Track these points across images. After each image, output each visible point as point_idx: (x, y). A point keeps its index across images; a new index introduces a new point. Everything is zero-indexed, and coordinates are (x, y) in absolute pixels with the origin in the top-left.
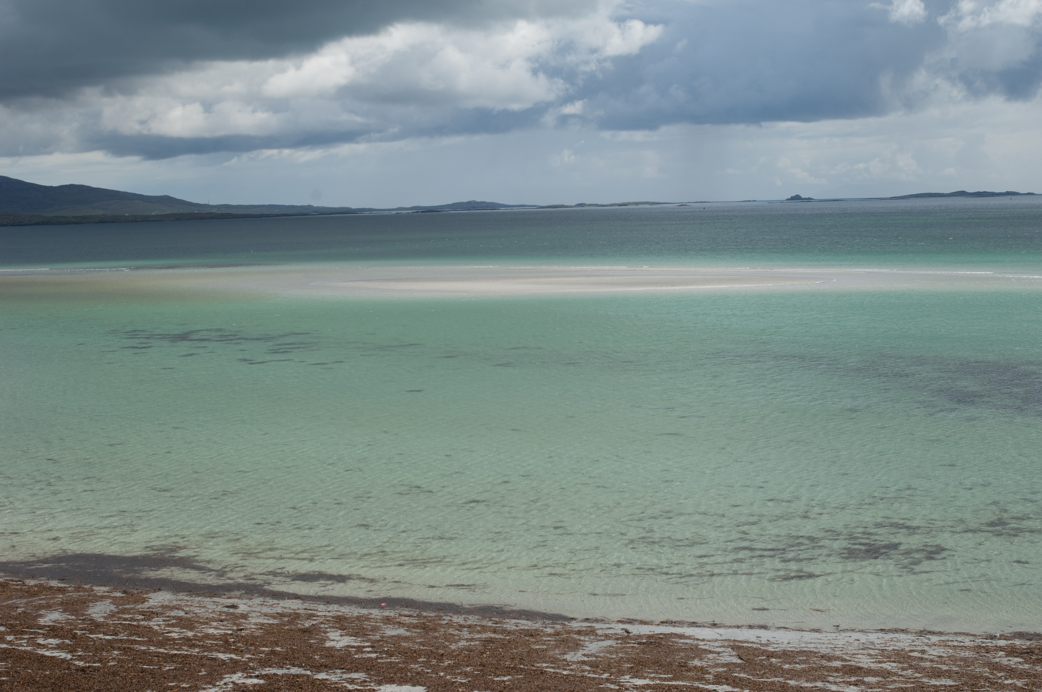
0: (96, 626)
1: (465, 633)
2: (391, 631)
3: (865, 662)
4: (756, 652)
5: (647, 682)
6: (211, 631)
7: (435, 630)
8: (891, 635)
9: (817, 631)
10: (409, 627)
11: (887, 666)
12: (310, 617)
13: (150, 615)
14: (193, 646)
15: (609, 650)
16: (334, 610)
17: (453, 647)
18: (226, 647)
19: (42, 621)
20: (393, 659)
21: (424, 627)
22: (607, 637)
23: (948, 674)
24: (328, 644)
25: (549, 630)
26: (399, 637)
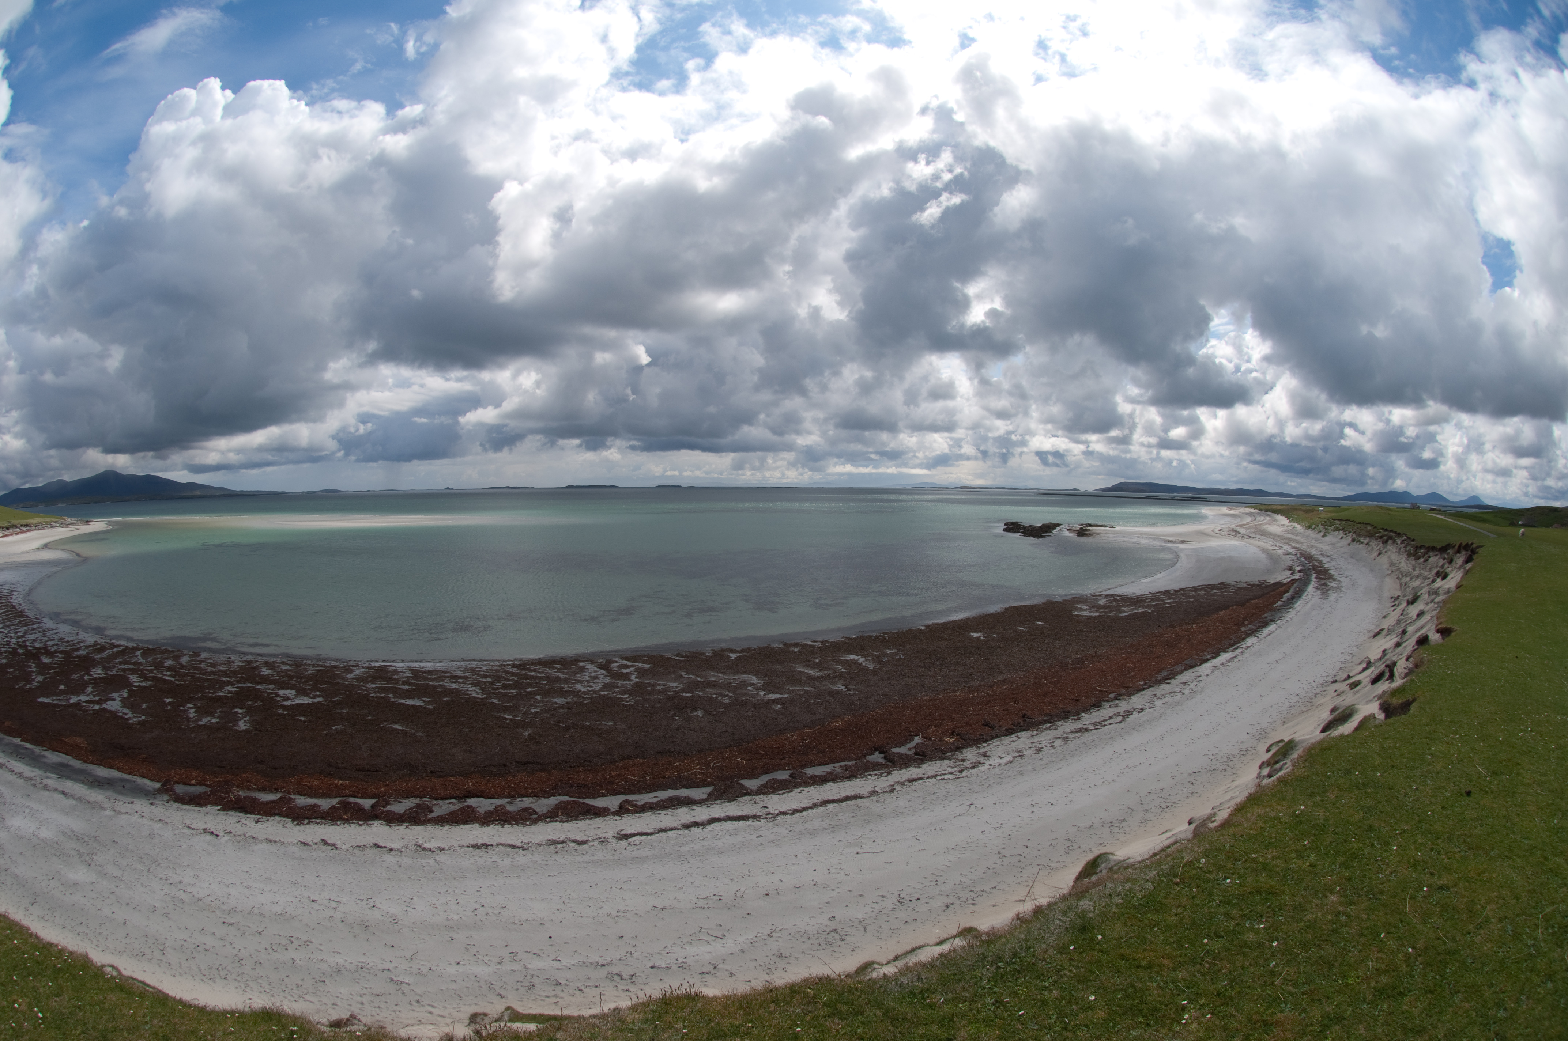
0: (183, 667)
1: (311, 668)
2: (284, 668)
3: (459, 673)
4: (418, 671)
5: (377, 685)
6: (221, 668)
7: (300, 666)
8: (468, 663)
9: (441, 662)
10: (291, 665)
11: (467, 674)
12: (256, 662)
13: (201, 662)
14: (215, 675)
15: (363, 673)
16: (264, 659)
17: (306, 673)
18: (226, 675)
19: (166, 664)
20: (284, 679)
21: (296, 665)
22: (363, 667)
23: (489, 676)
24: (262, 673)
25: (342, 665)
26: (287, 670)
